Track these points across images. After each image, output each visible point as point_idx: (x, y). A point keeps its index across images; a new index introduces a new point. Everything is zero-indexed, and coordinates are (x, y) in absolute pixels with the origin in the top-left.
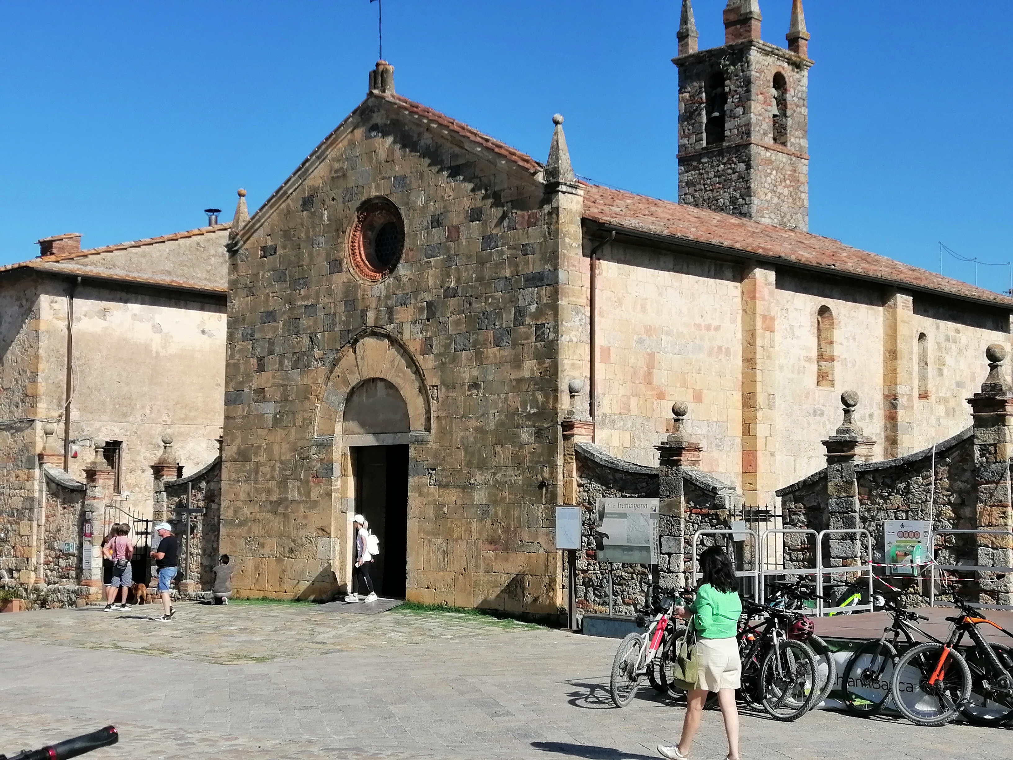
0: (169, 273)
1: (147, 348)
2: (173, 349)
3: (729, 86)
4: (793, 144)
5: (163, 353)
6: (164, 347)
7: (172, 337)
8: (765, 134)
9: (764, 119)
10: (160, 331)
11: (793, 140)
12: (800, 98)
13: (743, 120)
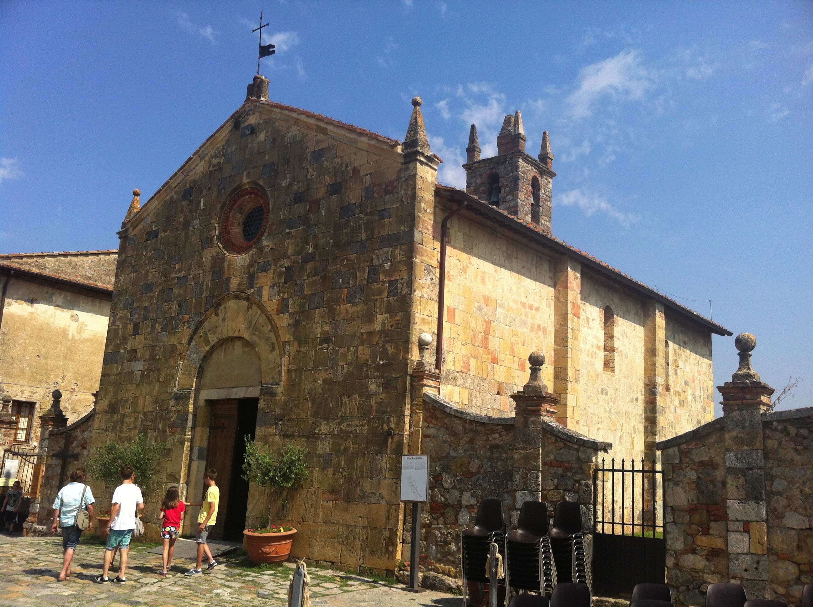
0: (90, 278)
1: (64, 332)
2: (86, 335)
3: (502, 182)
4: (542, 224)
5: (78, 337)
6: (79, 332)
7: (87, 326)
8: (527, 214)
9: (526, 204)
10: (78, 321)
11: (543, 222)
12: (547, 196)
13: (512, 204)
